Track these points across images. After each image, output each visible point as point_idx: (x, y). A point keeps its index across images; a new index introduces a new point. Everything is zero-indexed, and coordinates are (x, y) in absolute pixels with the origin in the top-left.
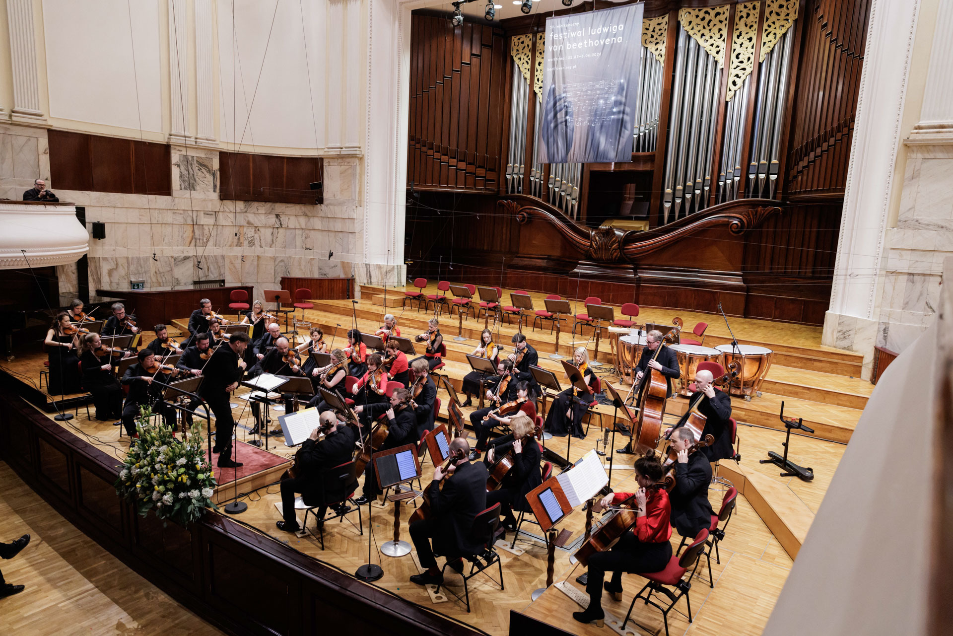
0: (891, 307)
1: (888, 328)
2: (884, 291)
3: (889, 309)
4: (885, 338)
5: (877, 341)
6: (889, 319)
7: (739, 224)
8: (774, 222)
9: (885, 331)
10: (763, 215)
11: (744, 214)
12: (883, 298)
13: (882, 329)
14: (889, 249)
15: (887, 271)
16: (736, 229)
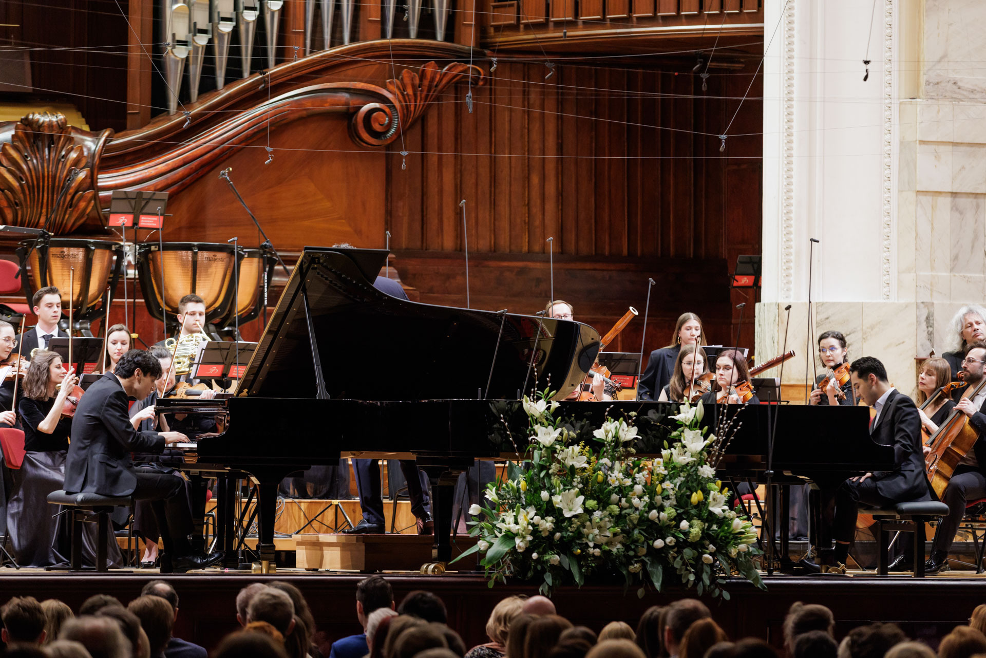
0: (932, 268)
1: (933, 313)
2: (917, 235)
3: (928, 273)
4: (930, 335)
5: (919, 344)
6: (931, 295)
7: (387, 110)
8: (453, 107)
9: (929, 320)
10: (436, 86)
11: (390, 82)
12: (916, 249)
13: (924, 317)
14: (918, 142)
15: (918, 191)
16: (382, 125)
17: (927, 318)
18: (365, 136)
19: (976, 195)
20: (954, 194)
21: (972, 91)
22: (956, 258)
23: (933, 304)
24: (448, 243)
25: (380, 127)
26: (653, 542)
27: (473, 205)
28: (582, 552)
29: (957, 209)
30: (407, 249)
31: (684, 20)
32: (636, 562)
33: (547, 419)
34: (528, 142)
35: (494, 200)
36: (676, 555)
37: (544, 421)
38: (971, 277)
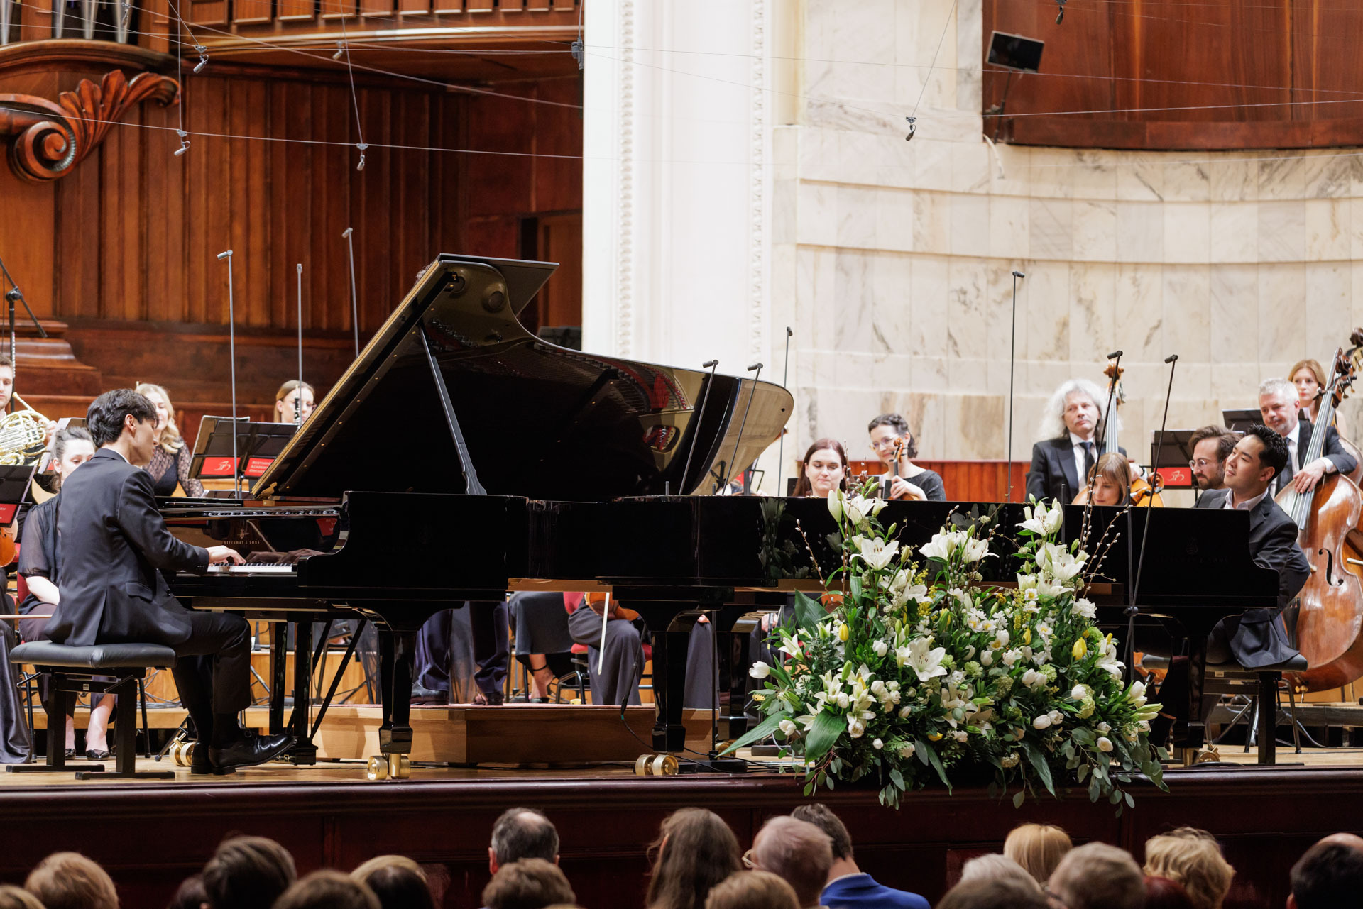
0: (815, 344)
2: (797, 301)
3: (810, 351)
6: (815, 379)
7: (64, 131)
8: (137, 134)
9: (811, 412)
10: (122, 102)
11: (65, 96)
13: (804, 408)
14: (798, 181)
15: (800, 246)
16: (57, 151)
18: (35, 165)
19: (864, 251)
20: (839, 250)
21: (861, 118)
22: (841, 332)
23: (815, 391)
24: (131, 310)
25: (56, 153)
26: (1032, 719)
27: (163, 260)
28: (944, 736)
29: (842, 269)
30: (80, 316)
31: (470, 20)
32: (1013, 751)
33: (874, 527)
34: (231, 180)
35: (189, 254)
36: (1061, 739)
37: (870, 530)
38: (858, 356)
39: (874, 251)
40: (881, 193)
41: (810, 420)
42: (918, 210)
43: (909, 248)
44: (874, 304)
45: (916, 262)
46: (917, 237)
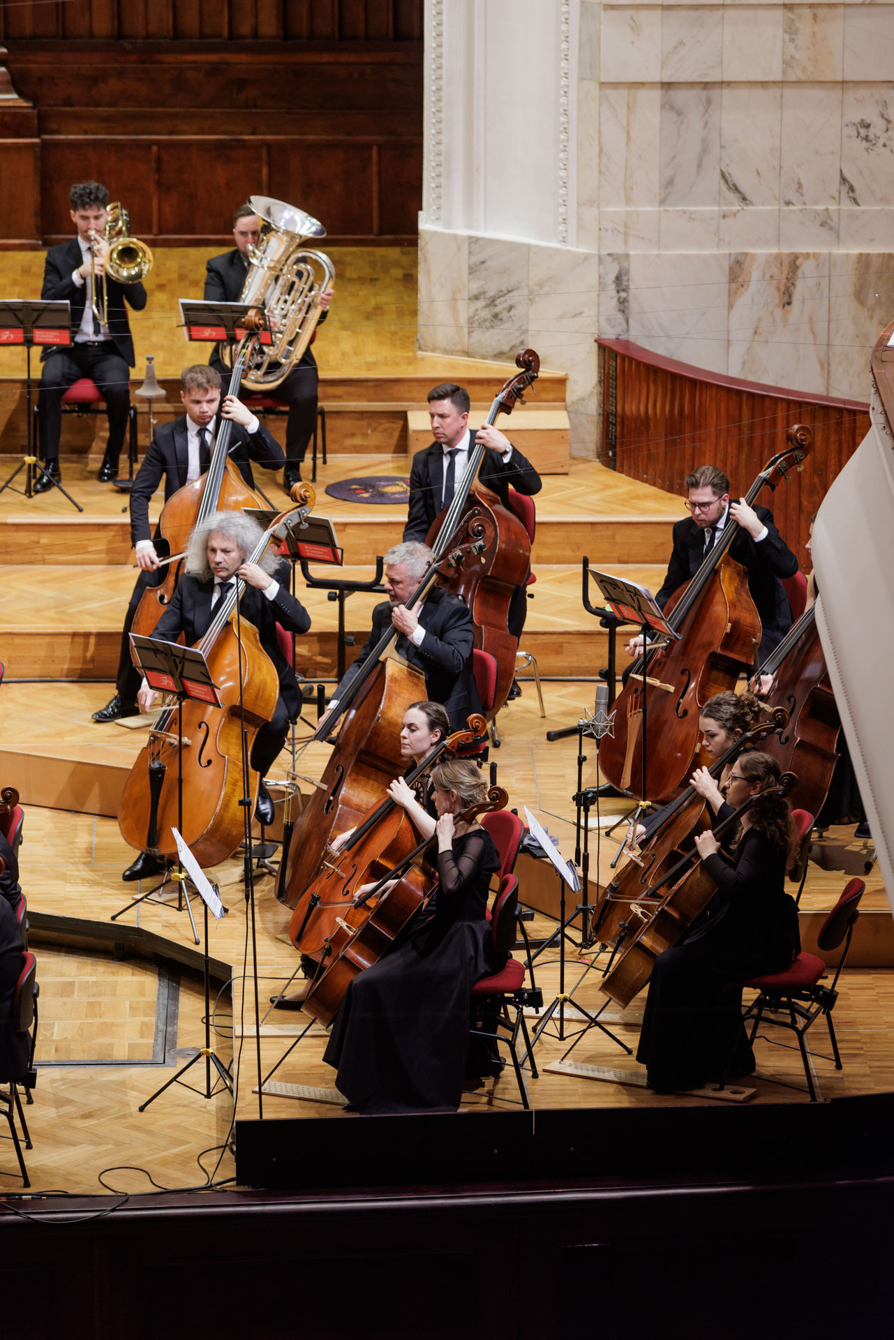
0: (628, 201)
1: (627, 273)
2: (601, 150)
3: (621, 209)
4: (623, 305)
5: (603, 319)
6: (626, 242)
9: (621, 282)
12: (600, 172)
13: (612, 277)
14: (602, 6)
15: (602, 84)
17: (618, 279)
19: (706, 85)
20: (667, 86)
22: (670, 183)
23: (627, 256)
29: (672, 108)
30: (31, 37)
38: (695, 212)
39: (722, 84)
40: (731, 13)
41: (618, 292)
42: (791, 30)
43: (778, 77)
44: (723, 147)
45: (789, 93)
46: (788, 63)
